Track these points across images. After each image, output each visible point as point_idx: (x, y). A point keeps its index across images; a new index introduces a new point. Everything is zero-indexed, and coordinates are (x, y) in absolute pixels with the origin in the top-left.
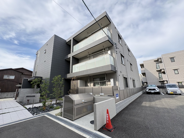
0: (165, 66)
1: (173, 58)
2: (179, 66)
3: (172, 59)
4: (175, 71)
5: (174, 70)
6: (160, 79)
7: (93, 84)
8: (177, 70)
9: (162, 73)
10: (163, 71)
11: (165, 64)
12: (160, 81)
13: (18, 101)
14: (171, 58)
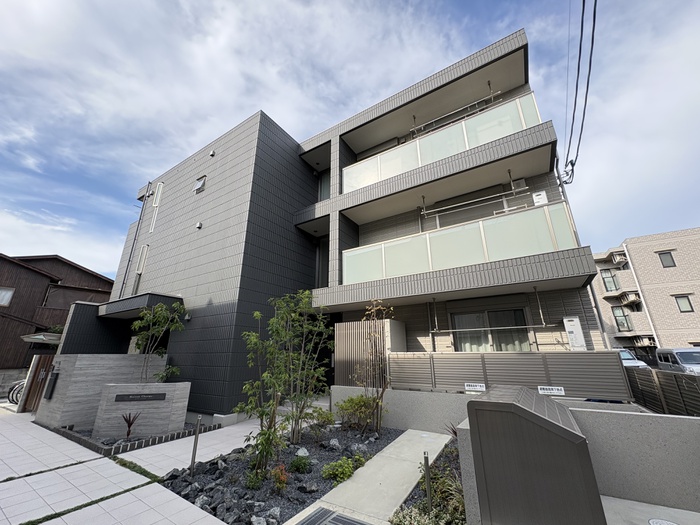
0: (642, 282)
1: (668, 253)
2: (693, 283)
3: (666, 256)
4: (680, 300)
5: (677, 297)
6: (620, 331)
7: (450, 338)
8: (685, 296)
9: (626, 306)
10: (632, 298)
11: (639, 273)
12: (618, 339)
13: (56, 424)
14: (661, 253)
